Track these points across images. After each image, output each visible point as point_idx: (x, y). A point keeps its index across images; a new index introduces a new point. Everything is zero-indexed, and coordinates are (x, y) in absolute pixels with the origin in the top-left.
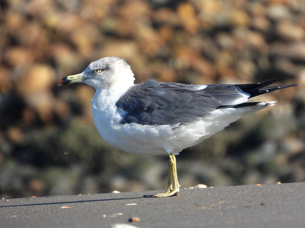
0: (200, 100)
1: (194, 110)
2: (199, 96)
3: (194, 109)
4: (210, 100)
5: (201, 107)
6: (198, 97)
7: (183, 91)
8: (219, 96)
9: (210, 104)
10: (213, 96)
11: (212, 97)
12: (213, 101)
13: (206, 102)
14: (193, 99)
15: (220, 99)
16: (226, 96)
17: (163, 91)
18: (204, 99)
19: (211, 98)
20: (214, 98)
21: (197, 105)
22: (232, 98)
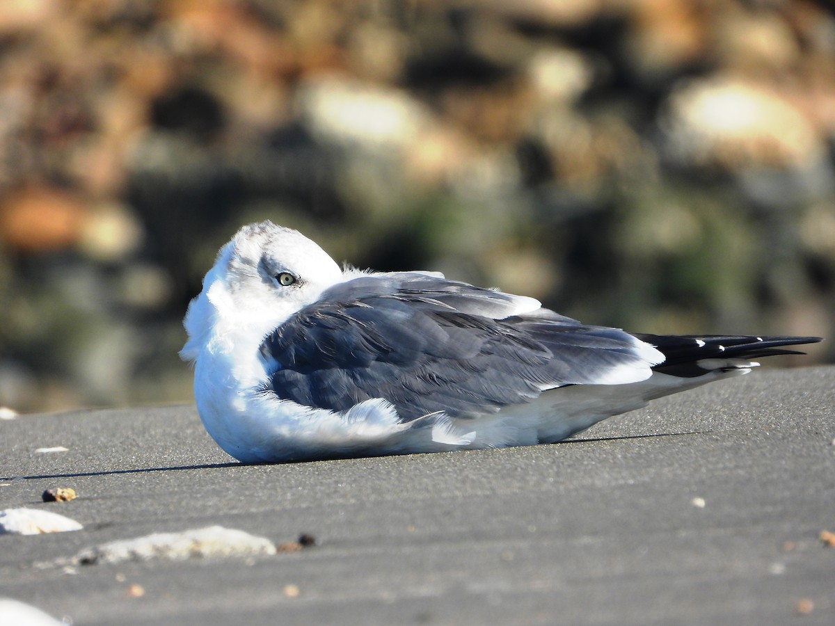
0: (507, 352)
1: (481, 380)
2: (508, 339)
3: (482, 376)
4: (536, 360)
5: (504, 375)
6: (506, 342)
7: (460, 320)
8: (568, 349)
9: (534, 369)
10: (550, 347)
11: (543, 350)
12: (546, 363)
13: (523, 361)
14: (488, 346)
15: (569, 357)
16: (590, 351)
17: (403, 311)
18: (519, 352)
19: (541, 352)
20: (549, 355)
21: (494, 367)
22: (607, 361)
